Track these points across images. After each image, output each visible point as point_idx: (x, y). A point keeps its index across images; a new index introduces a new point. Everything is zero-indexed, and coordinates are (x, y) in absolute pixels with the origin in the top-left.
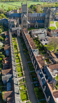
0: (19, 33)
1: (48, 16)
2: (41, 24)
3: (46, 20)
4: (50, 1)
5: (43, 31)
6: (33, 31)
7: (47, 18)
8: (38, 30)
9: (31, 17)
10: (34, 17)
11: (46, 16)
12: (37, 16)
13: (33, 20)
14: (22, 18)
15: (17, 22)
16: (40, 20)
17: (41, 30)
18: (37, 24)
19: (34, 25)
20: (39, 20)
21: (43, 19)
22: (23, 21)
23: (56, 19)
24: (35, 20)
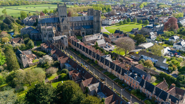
0: (66, 42)
1: (97, 19)
2: (88, 30)
3: (95, 24)
4: (80, 4)
5: (99, 37)
6: (87, 37)
7: (96, 21)
8: (92, 36)
9: (73, 22)
10: (78, 22)
11: (95, 19)
12: (81, 20)
13: (77, 25)
14: (61, 23)
15: (56, 29)
16: (87, 25)
17: (96, 36)
18: (83, 30)
19: (79, 32)
20: (85, 25)
21: (90, 23)
22: (63, 28)
23: (103, 24)
24: (80, 25)
